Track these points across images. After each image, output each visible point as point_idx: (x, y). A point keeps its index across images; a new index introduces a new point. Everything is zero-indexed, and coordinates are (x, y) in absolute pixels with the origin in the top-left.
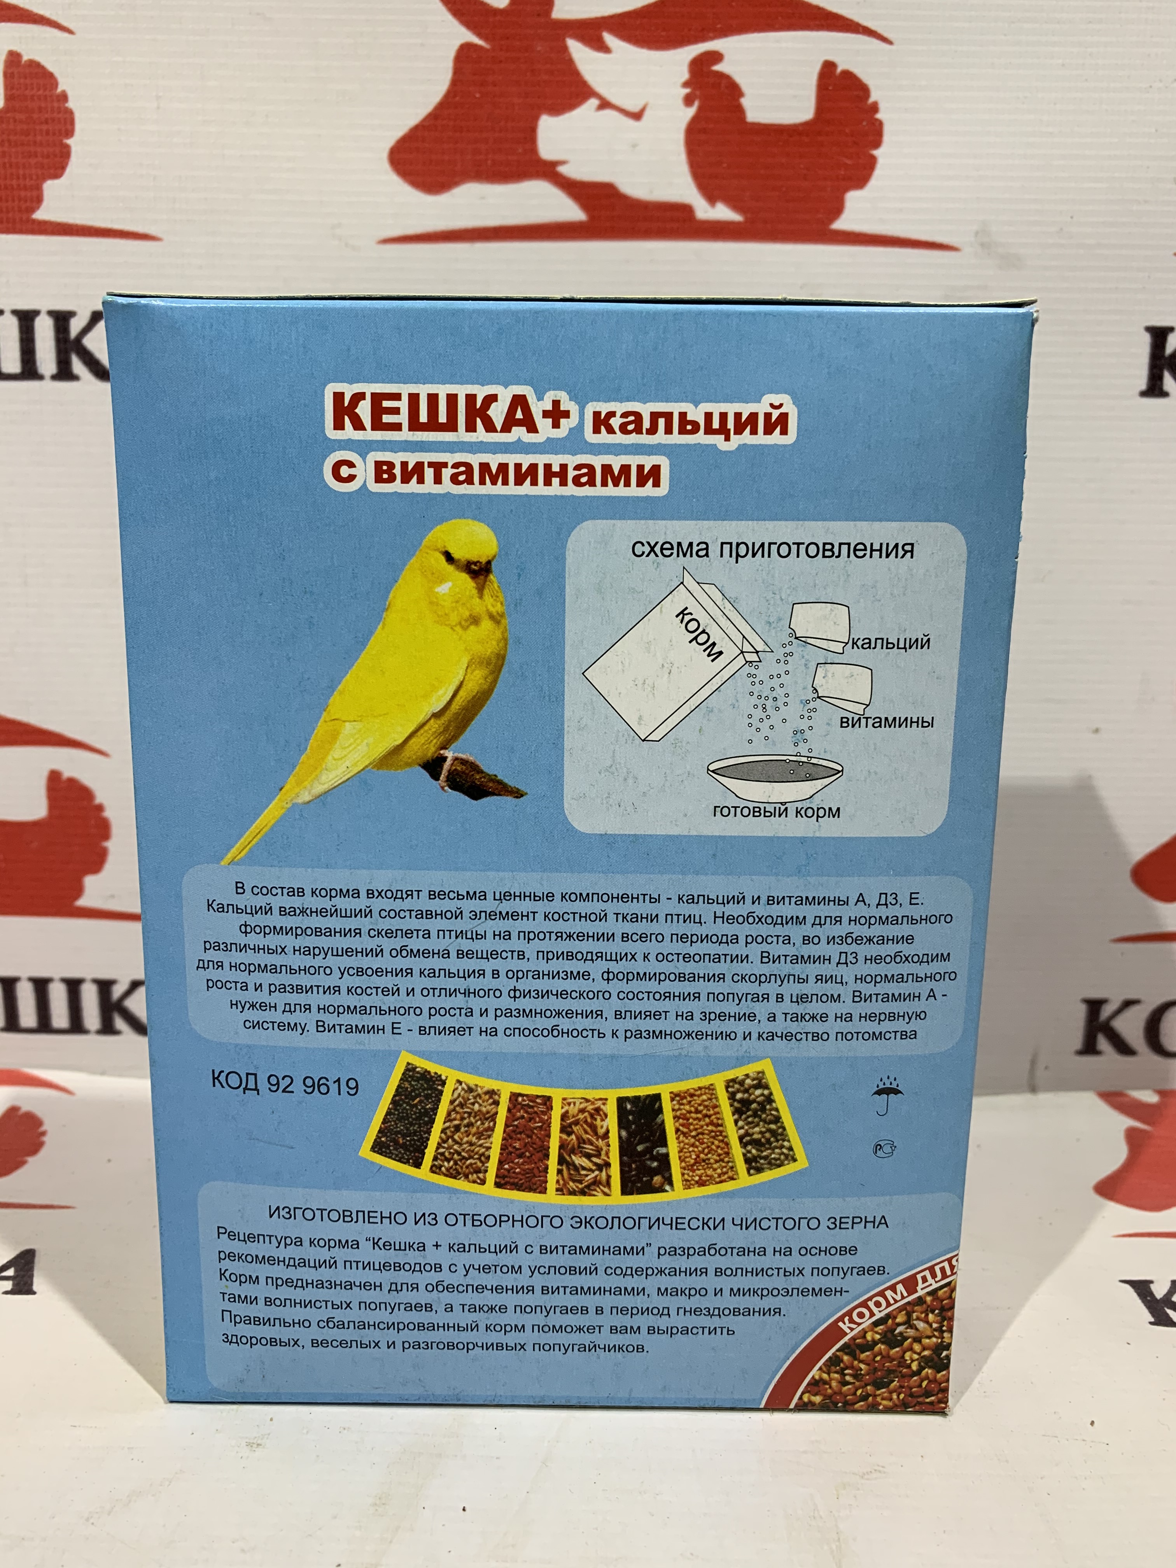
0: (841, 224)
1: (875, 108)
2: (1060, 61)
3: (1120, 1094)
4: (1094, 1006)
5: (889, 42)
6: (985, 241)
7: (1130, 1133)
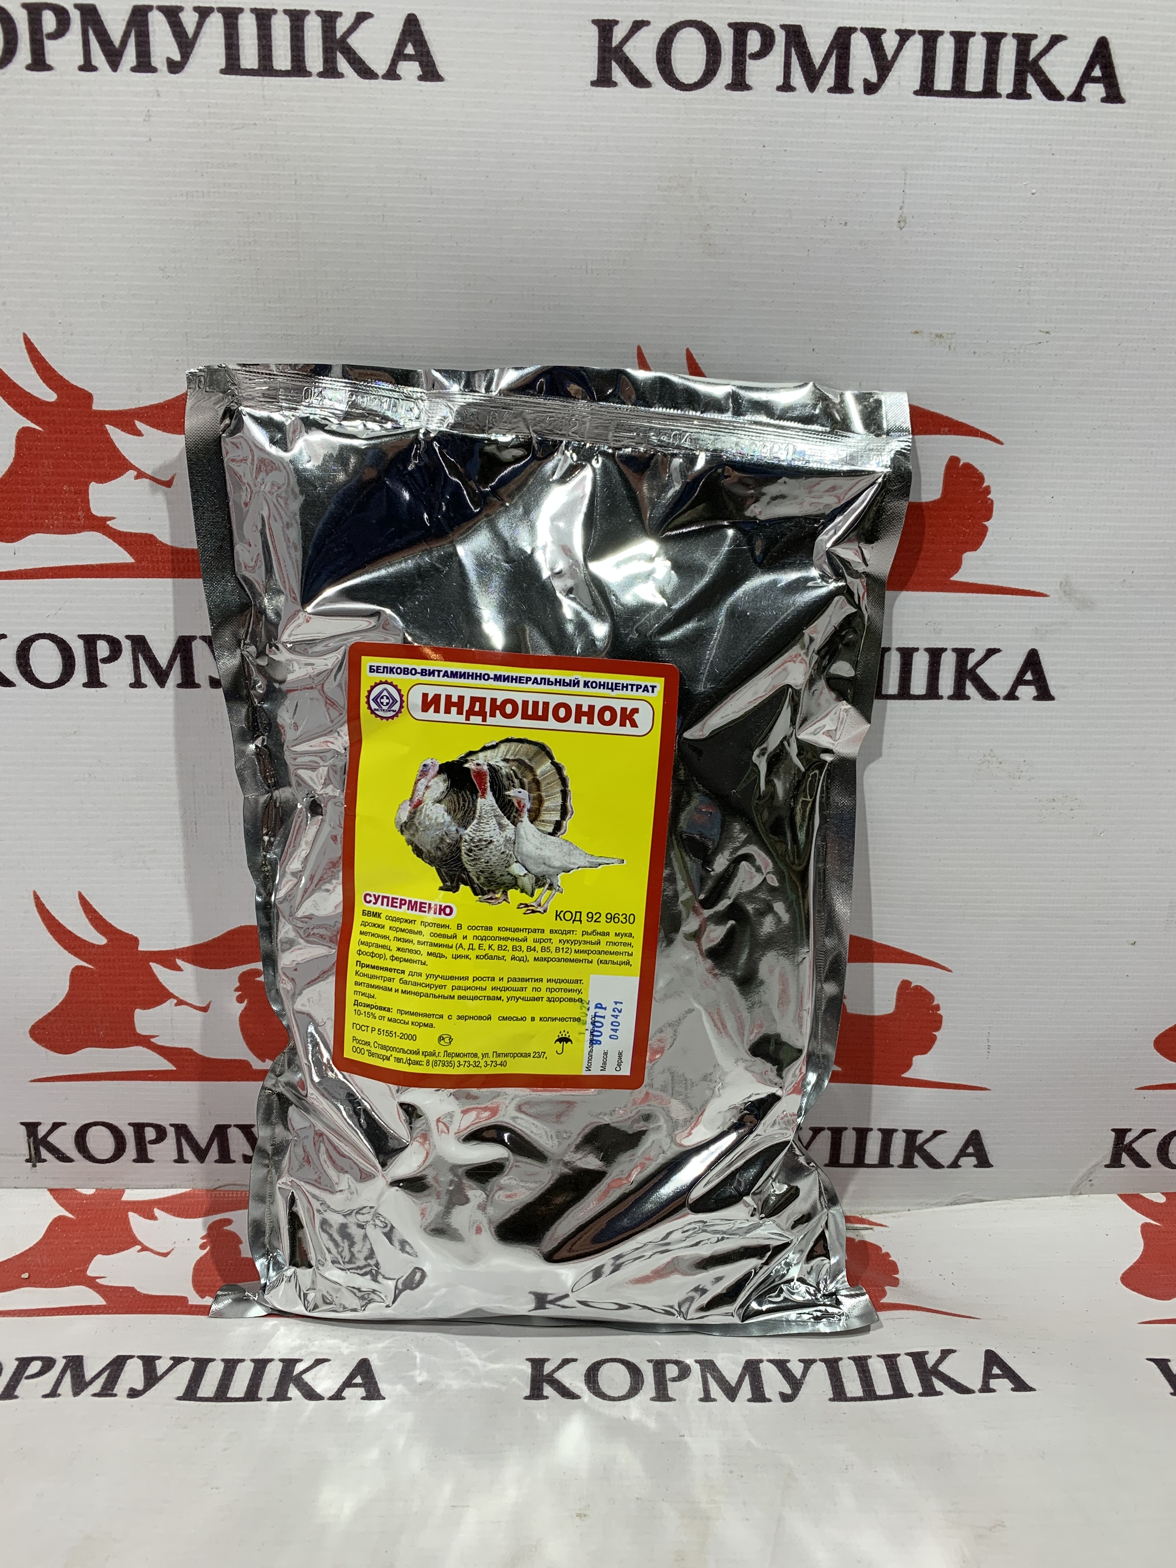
0: (958, 577)
1: (987, 490)
2: (1128, 457)
3: (1138, 1196)
4: (1120, 1134)
5: (1002, 444)
6: (1067, 590)
7: (1145, 1228)
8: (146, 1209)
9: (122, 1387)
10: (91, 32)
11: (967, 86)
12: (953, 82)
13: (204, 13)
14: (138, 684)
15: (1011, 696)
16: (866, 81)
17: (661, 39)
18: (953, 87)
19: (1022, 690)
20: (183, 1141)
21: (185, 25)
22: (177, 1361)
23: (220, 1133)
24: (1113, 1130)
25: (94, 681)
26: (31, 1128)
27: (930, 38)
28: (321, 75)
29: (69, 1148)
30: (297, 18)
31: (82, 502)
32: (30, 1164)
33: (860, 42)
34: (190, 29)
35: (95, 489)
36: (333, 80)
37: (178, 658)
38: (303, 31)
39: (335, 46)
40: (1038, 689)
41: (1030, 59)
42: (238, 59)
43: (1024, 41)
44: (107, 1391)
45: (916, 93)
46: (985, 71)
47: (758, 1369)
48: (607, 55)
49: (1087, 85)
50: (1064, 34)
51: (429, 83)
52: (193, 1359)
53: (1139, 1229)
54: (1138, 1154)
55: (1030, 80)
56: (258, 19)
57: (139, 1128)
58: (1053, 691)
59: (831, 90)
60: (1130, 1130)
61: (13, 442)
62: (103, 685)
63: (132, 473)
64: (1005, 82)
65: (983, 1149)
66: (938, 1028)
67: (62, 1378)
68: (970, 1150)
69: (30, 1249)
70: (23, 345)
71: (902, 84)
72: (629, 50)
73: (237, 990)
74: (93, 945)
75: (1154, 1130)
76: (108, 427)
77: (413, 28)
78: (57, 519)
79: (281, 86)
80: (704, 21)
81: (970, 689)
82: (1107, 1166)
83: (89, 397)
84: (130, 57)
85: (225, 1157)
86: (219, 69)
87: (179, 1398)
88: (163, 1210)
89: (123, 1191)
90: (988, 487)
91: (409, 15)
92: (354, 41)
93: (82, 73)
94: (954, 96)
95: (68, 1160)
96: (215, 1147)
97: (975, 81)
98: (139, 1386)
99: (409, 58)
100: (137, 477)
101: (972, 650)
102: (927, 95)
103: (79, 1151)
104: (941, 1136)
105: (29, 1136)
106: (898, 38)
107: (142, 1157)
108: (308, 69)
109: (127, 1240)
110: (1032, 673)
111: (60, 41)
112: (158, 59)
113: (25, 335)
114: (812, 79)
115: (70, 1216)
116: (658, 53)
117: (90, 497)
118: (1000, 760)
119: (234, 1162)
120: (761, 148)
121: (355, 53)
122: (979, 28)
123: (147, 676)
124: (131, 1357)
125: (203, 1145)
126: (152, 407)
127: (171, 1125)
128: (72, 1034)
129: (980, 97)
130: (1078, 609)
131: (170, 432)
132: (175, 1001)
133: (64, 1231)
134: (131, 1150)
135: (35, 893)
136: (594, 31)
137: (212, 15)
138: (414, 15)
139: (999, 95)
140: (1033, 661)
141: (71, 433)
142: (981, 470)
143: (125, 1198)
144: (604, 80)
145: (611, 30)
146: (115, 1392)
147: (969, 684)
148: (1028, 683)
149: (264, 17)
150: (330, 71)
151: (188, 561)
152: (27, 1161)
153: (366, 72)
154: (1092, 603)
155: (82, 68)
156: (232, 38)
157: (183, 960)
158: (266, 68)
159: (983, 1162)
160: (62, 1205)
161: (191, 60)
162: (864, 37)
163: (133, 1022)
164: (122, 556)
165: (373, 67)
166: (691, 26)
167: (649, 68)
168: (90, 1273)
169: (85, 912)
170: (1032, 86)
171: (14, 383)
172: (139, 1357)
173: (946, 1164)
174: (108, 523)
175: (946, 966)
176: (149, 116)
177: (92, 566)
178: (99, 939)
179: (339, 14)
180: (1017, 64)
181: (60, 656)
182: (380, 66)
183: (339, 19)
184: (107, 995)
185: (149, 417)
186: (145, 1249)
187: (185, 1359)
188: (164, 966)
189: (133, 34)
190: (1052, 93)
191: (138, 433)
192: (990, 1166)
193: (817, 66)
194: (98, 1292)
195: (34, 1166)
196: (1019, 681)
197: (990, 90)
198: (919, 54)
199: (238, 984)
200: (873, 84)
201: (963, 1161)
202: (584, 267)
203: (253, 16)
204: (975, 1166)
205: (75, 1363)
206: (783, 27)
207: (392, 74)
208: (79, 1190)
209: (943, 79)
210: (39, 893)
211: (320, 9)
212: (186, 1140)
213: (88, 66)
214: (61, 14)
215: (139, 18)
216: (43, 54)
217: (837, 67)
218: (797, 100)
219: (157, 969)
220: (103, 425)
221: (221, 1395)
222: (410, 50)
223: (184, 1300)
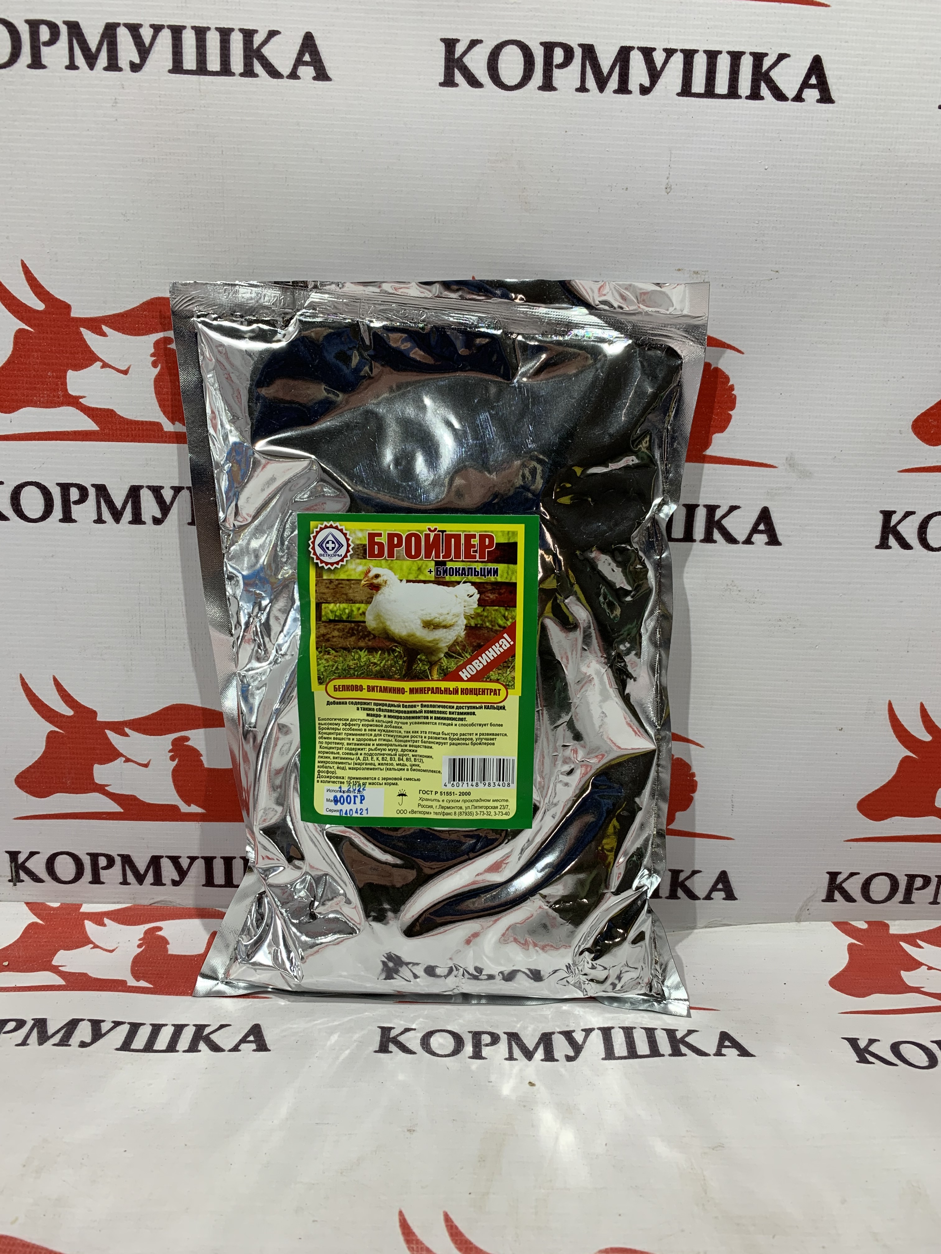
0: (709, 452)
1: (732, 388)
2: (838, 365)
3: (847, 923)
4: (833, 876)
5: (743, 353)
6: (791, 463)
7: (851, 947)
8: (98, 918)
9: (75, 1040)
10: (75, 42)
11: (716, 90)
12: (706, 87)
13: (157, 29)
14: (100, 520)
15: (748, 541)
16: (641, 85)
17: (491, 53)
18: (705, 91)
19: (756, 537)
20: (127, 868)
21: (143, 38)
22: (117, 1024)
23: (155, 861)
24: (828, 873)
25: (67, 518)
26: (14, 855)
27: (689, 55)
28: (242, 75)
29: (41, 871)
30: (225, 34)
31: (62, 384)
32: (12, 884)
33: (637, 57)
34: (147, 41)
35: (71, 375)
36: (250, 79)
37: (130, 502)
38: (229, 43)
39: (252, 54)
40: (769, 537)
41: (763, 71)
42: (182, 63)
43: (758, 58)
44: (64, 1042)
45: (678, 94)
46: (730, 79)
47: (551, 1040)
48: (451, 64)
49: (805, 90)
50: (787, 53)
51: (320, 82)
52: (129, 1023)
53: (846, 948)
54: (846, 891)
55: (763, 86)
56: (196, 34)
57: (94, 857)
58: (780, 539)
59: (615, 92)
60: (840, 873)
61: (12, 339)
62: (75, 521)
63: (98, 364)
64: (745, 86)
65: (730, 886)
66: (694, 791)
67: (31, 1033)
68: (720, 886)
69: (10, 945)
70: (21, 268)
71: (668, 88)
72: (468, 60)
73: (170, 751)
74: (64, 716)
75: (858, 873)
76: (82, 329)
77: (310, 43)
78: (43, 397)
79: (212, 82)
80: (522, 40)
81: (717, 535)
82: (823, 901)
83: (68, 307)
84: (103, 60)
85: (158, 881)
86: (167, 70)
87: (117, 1049)
88: (111, 919)
89: (81, 905)
90: (733, 385)
91: (307, 33)
92: (266, 51)
93: (68, 71)
94: (706, 97)
95: (41, 881)
96: (151, 874)
97: (722, 86)
98: (88, 1040)
99: (306, 64)
100: (102, 367)
101: (719, 507)
102: (687, 96)
103: (49, 874)
104: (698, 875)
105: (11, 862)
106: (665, 54)
107: (96, 880)
108: (233, 71)
109: (84, 941)
110: (764, 525)
111: (53, 47)
112: (123, 62)
113: (22, 261)
114: (602, 84)
115: (41, 922)
116: (488, 63)
117: (68, 381)
118: (739, 589)
119: (165, 885)
120: (564, 133)
121: (267, 60)
122: (725, 48)
123: (106, 515)
124: (83, 1020)
125: (142, 872)
126: (114, 315)
127: (119, 855)
128: (46, 782)
129: (726, 98)
130: (800, 478)
131: (128, 334)
132: (124, 759)
133: (36, 933)
134: (88, 875)
135: (21, 676)
136: (442, 47)
137: (163, 30)
138: (310, 33)
139: (740, 97)
140: (765, 516)
141: (55, 333)
142: (727, 373)
143: (82, 910)
144: (449, 82)
145: (454, 46)
146: (69, 1043)
147: (716, 531)
148: (761, 532)
149: (201, 33)
150: (249, 72)
151: (139, 429)
152: (10, 881)
153: (274, 73)
154: (810, 473)
155: (67, 68)
156: (177, 47)
157: (130, 729)
158: (202, 69)
159: (730, 896)
160: (35, 914)
161: (147, 63)
162: (640, 53)
163: (92, 774)
164: (89, 425)
165: (280, 69)
166: (513, 44)
167: (482, 74)
168: (54, 963)
169: (58, 691)
170: (764, 90)
171: (14, 297)
172: (89, 1020)
173: (702, 897)
174: (80, 400)
175: (700, 743)
176: (116, 103)
177: (68, 432)
178: (68, 712)
179: (256, 31)
180: (753, 74)
181: (42, 498)
182: (285, 69)
183: (255, 35)
184: (74, 753)
185: (112, 323)
186: (96, 947)
187: (123, 1023)
188: (116, 733)
189: (105, 44)
190: (779, 96)
191: (104, 334)
192: (735, 899)
193: (605, 74)
194: (59, 976)
195: (15, 885)
196: (755, 530)
197: (733, 93)
198: (681, 66)
199: (171, 747)
200: (647, 87)
201: (715, 895)
202: (433, 218)
203: (193, 32)
204: (724, 899)
205: (41, 1024)
206: (580, 45)
207: (293, 75)
208: (48, 904)
209: (699, 85)
210: (23, 676)
211: (242, 27)
212: (129, 867)
213: (72, 66)
214: (54, 28)
215: (110, 32)
216: (40, 57)
217: (620, 75)
218: (591, 98)
219: (110, 734)
220: (78, 328)
221: (149, 1047)
222: (307, 58)
223: (124, 982)
